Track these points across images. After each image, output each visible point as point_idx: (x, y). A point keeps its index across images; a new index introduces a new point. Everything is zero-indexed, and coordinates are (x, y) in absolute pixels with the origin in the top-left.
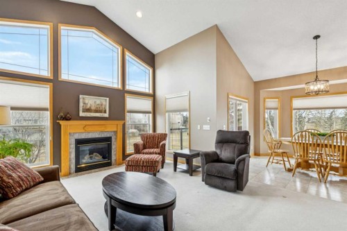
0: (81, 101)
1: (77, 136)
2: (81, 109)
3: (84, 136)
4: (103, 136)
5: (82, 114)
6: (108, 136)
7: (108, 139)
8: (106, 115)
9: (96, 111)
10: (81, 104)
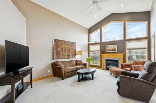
0: (107, 47)
1: (106, 58)
2: (107, 50)
3: (108, 59)
4: (115, 59)
5: (107, 52)
6: (117, 59)
7: (117, 61)
8: (116, 51)
9: (112, 50)
10: (107, 48)
